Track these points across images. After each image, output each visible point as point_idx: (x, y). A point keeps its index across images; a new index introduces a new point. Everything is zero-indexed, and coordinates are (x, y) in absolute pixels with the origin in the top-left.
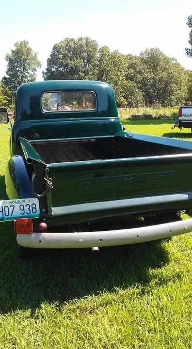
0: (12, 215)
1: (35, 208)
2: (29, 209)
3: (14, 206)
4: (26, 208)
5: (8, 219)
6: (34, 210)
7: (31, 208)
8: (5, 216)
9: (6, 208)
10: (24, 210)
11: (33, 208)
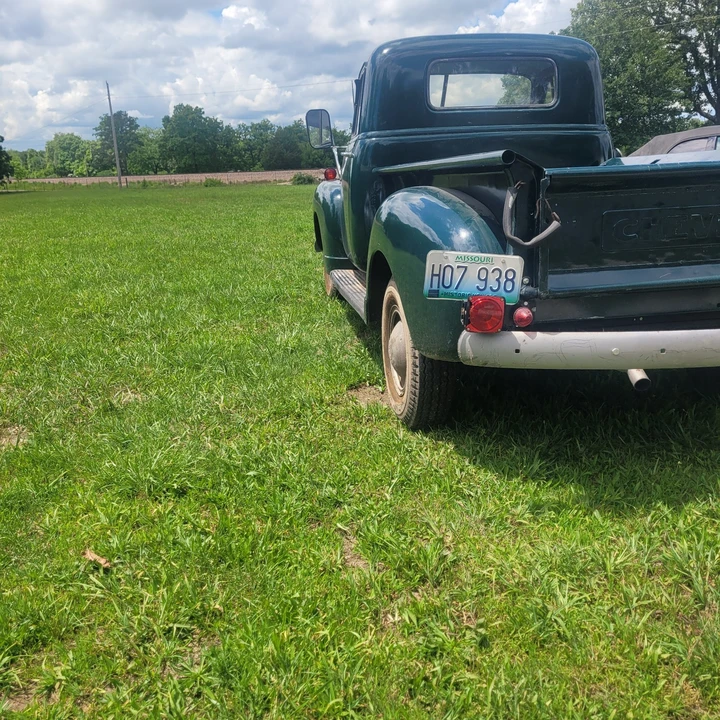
0: (457, 288)
1: (512, 280)
2: (498, 280)
3: (466, 268)
4: (493, 278)
5: (446, 295)
6: (509, 284)
7: (503, 280)
8: (442, 289)
9: (448, 271)
10: (486, 280)
11: (507, 280)
